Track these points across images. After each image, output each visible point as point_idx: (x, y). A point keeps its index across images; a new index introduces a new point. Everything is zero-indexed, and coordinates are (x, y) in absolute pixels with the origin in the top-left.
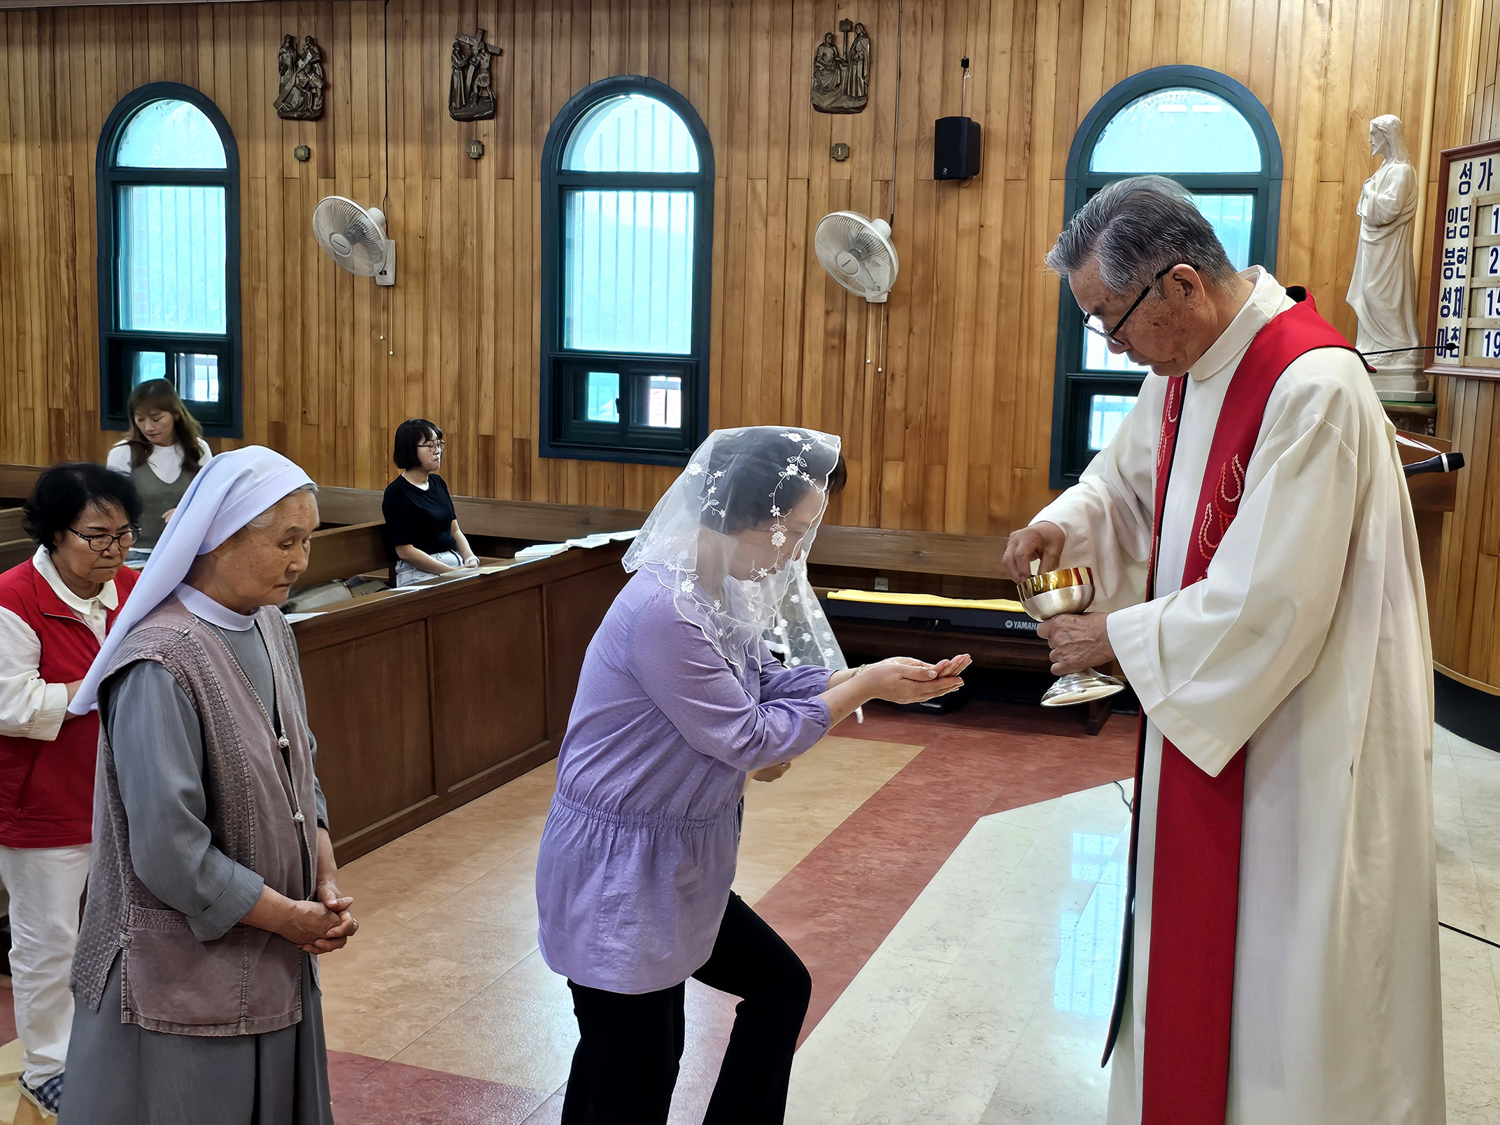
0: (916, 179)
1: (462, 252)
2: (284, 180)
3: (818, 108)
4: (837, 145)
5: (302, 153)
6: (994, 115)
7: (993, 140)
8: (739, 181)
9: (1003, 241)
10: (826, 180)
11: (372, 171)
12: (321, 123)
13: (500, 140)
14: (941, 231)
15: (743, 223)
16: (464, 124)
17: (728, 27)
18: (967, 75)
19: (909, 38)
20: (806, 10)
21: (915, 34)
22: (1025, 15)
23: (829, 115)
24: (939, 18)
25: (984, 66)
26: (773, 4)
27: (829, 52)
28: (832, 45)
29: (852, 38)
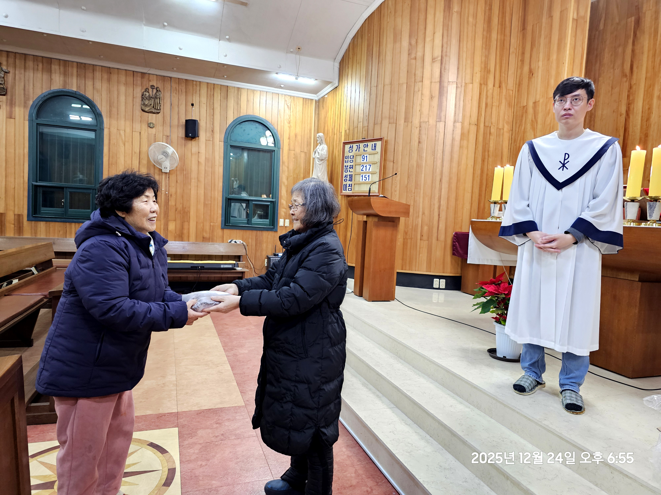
0: (178, 137)
3: (143, 110)
4: (150, 123)
7: (202, 128)
9: (206, 158)
10: (146, 133)
13: (8, 103)
14: (186, 153)
17: (109, 80)
18: (193, 108)
19: (174, 94)
20: (139, 79)
21: (176, 93)
22: (210, 94)
23: (147, 113)
24: (184, 90)
25: (198, 106)
26: (126, 75)
27: (147, 94)
28: (148, 92)
29: (155, 91)
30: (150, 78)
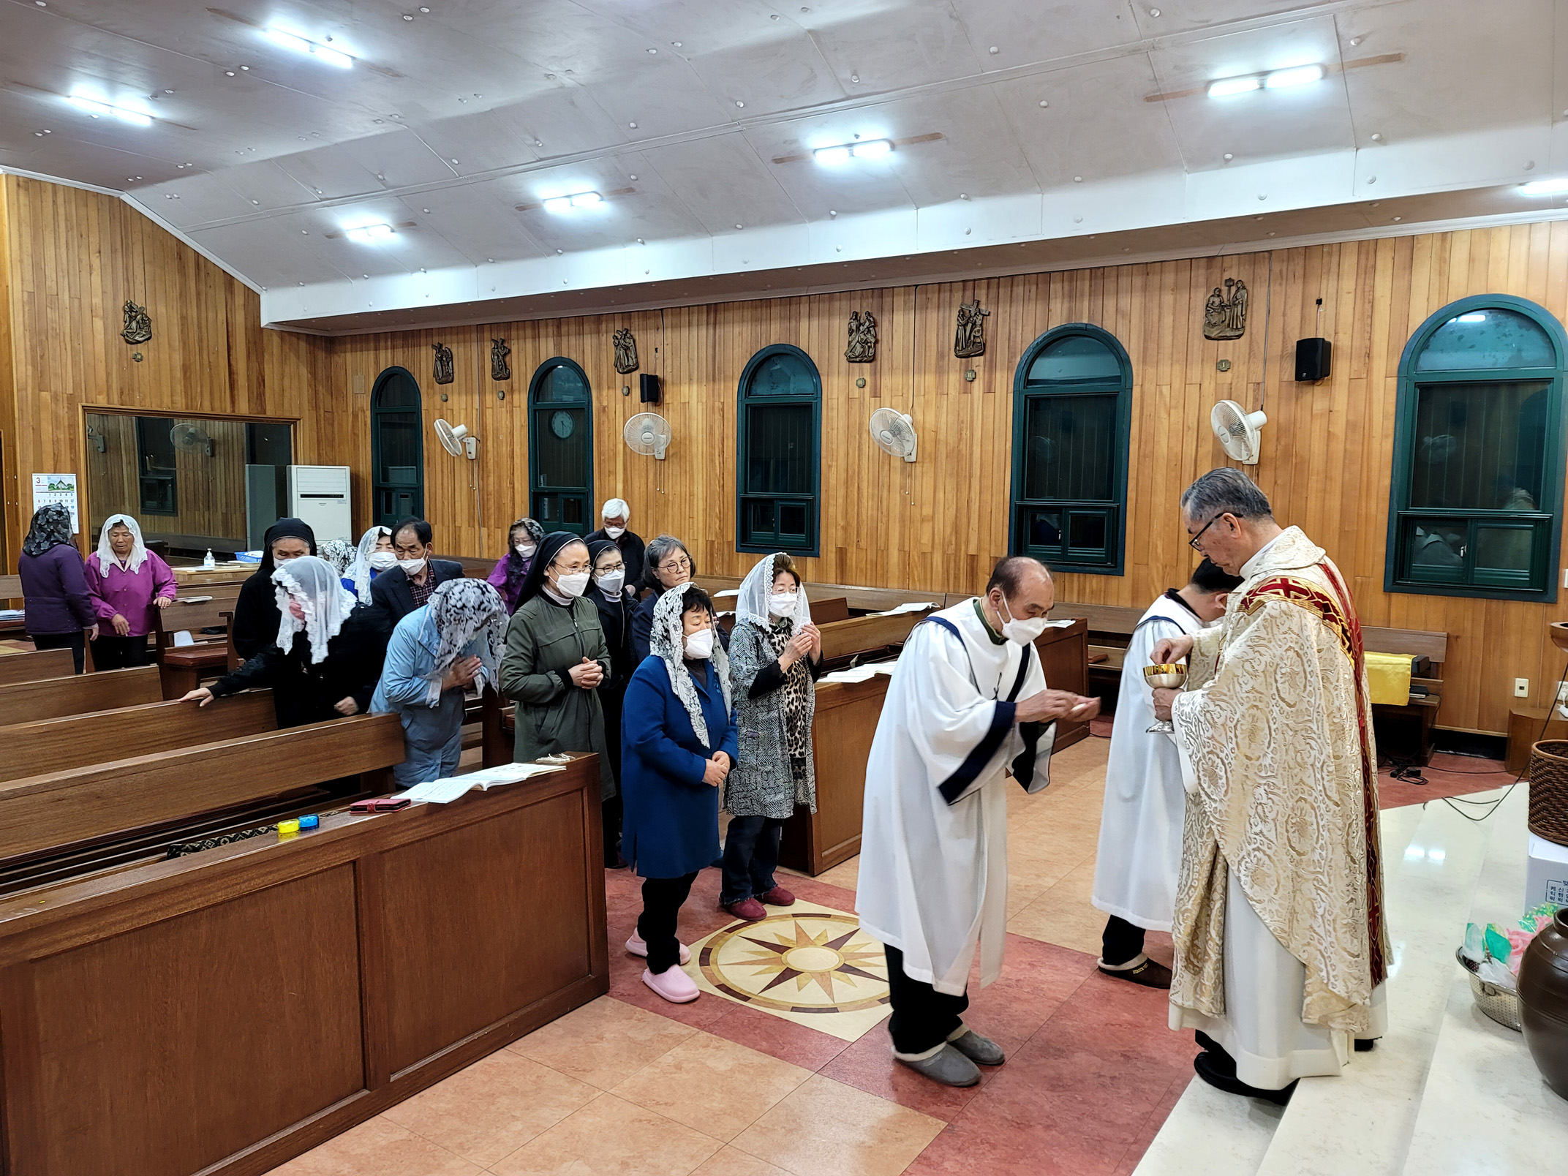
0: (1281, 381)
1: (960, 440)
2: (849, 399)
3: (1208, 337)
4: (1222, 361)
5: (861, 383)
6: (1341, 336)
7: (1340, 352)
8: (1149, 387)
9: (1347, 421)
10: (1213, 384)
11: (905, 391)
12: (873, 364)
13: (987, 369)
14: (1299, 415)
15: (1153, 414)
16: (963, 360)
17: (1145, 289)
18: (1321, 310)
19: (1277, 288)
20: (1200, 274)
21: (1281, 284)
22: (1366, 267)
23: (1216, 342)
24: (1300, 272)
25: (1334, 302)
26: (1177, 271)
27: (1217, 300)
28: (1219, 296)
29: (1234, 289)
30: (1225, 265)
